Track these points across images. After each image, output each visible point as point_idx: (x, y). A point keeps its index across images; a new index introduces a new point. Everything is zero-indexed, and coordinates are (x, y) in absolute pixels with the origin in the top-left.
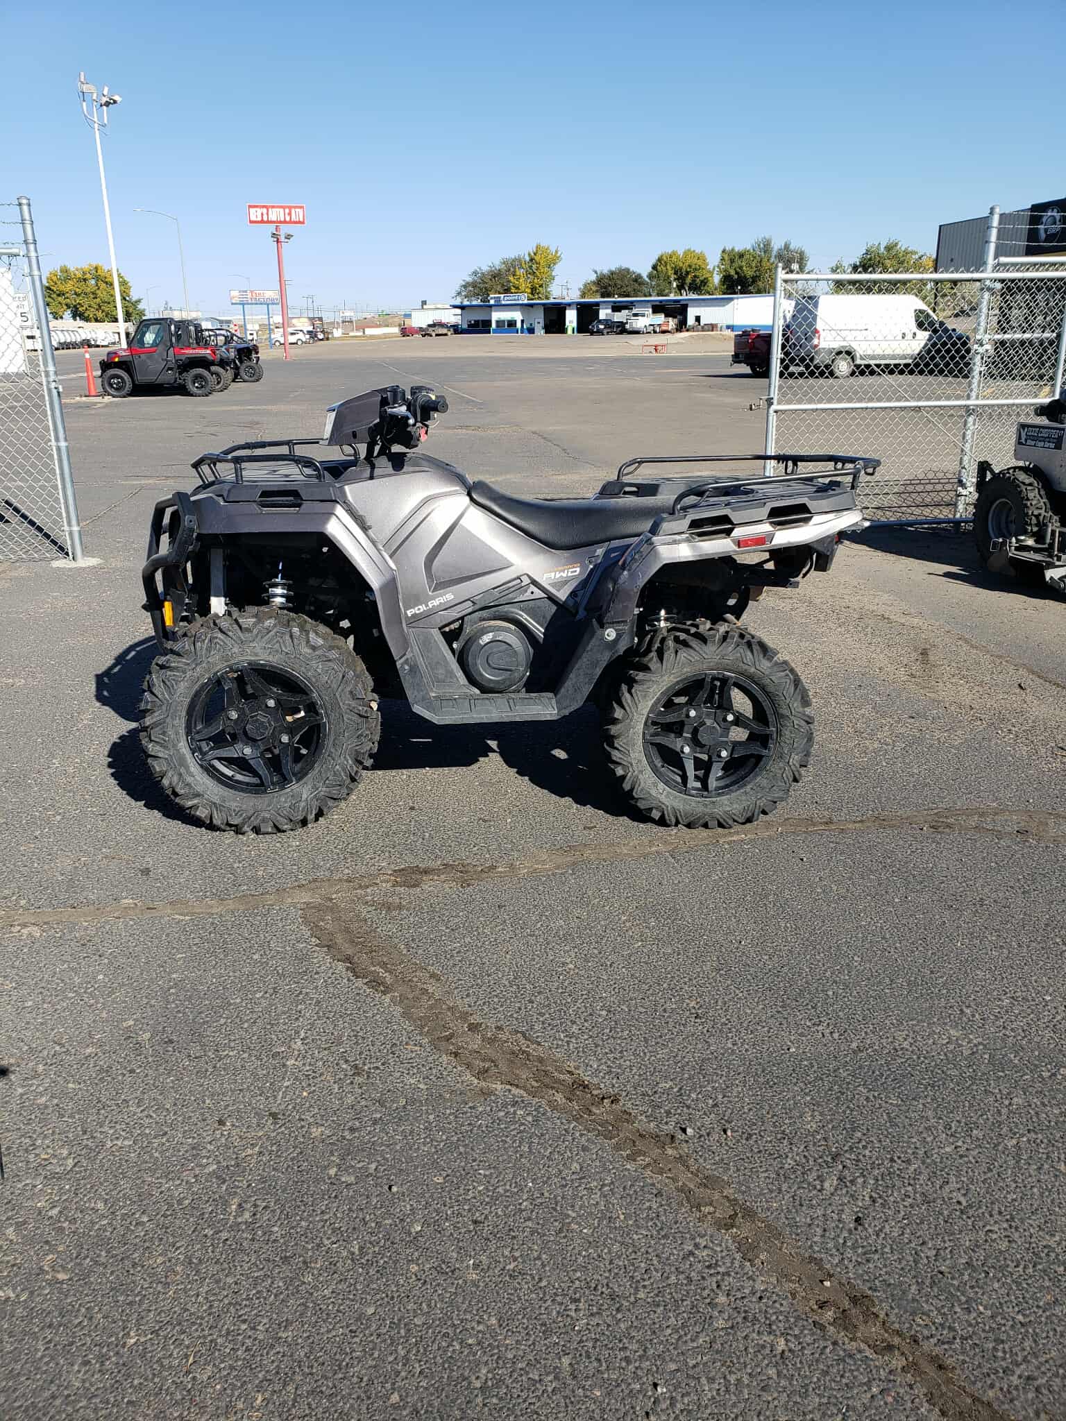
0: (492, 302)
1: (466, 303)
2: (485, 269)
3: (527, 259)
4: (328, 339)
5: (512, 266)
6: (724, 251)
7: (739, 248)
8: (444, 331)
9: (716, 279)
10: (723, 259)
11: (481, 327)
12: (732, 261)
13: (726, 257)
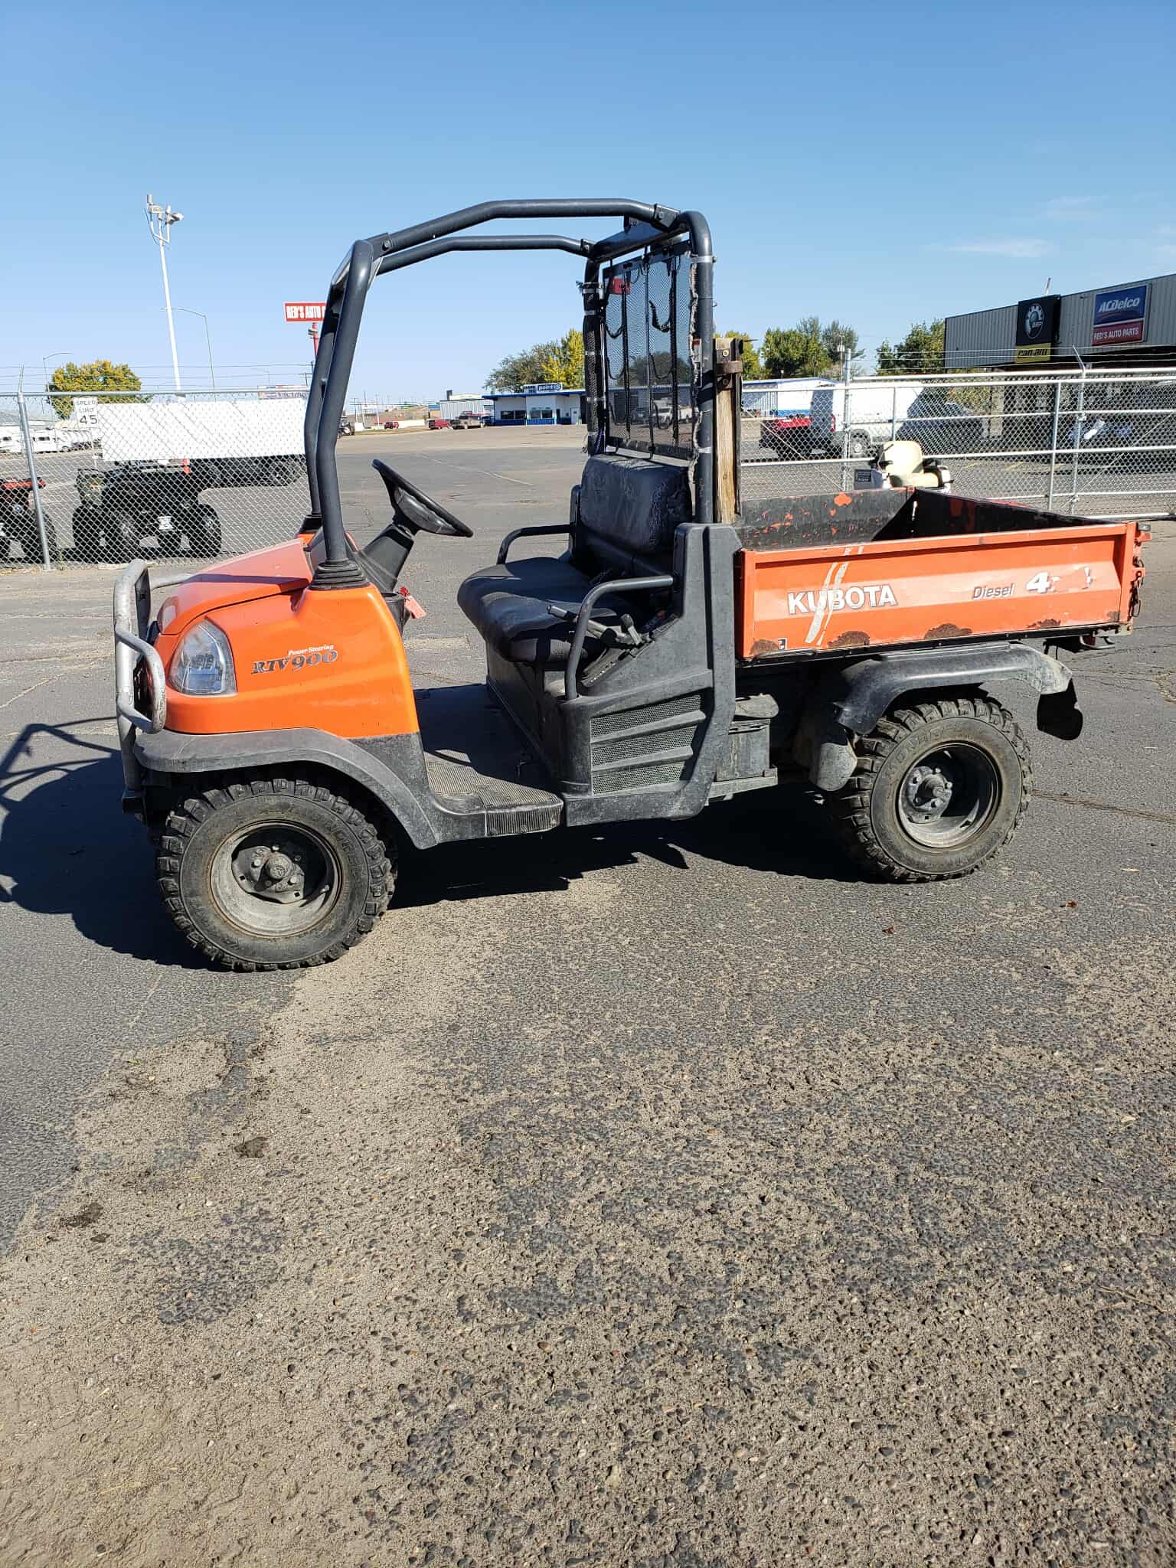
0: (526, 392)
1: (497, 393)
2: (516, 357)
3: (561, 345)
4: (353, 433)
5: (543, 353)
6: (768, 333)
7: (785, 329)
8: (477, 423)
9: (762, 362)
10: (767, 341)
11: (514, 418)
12: (777, 344)
13: (770, 338)
